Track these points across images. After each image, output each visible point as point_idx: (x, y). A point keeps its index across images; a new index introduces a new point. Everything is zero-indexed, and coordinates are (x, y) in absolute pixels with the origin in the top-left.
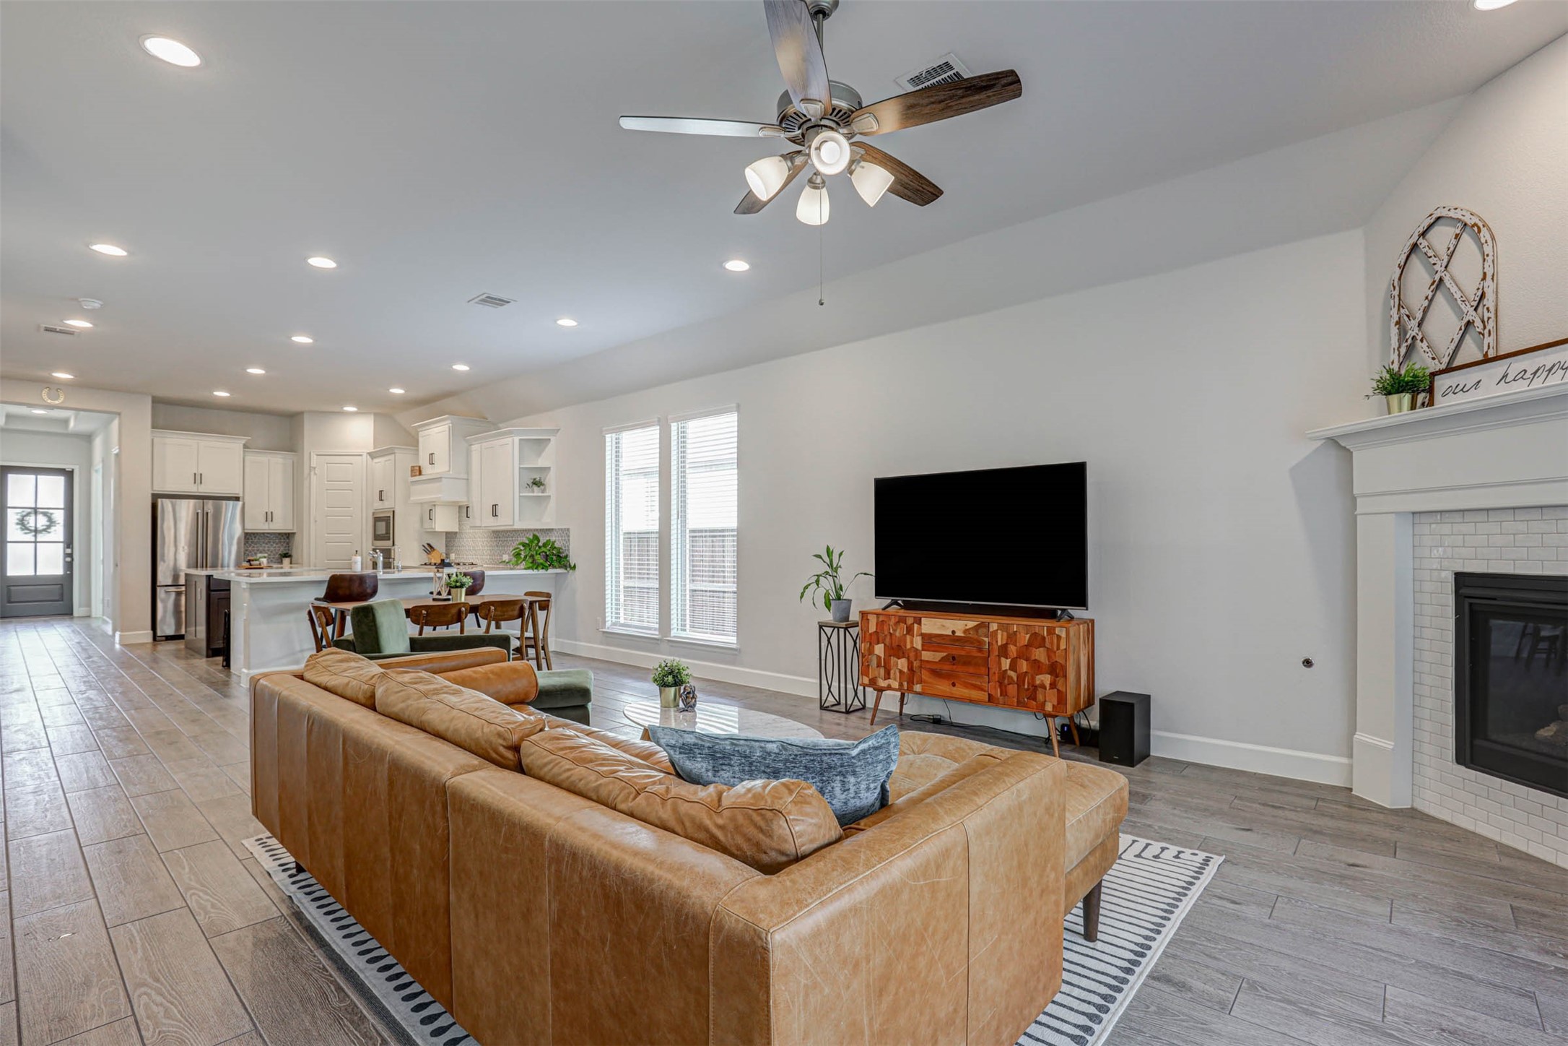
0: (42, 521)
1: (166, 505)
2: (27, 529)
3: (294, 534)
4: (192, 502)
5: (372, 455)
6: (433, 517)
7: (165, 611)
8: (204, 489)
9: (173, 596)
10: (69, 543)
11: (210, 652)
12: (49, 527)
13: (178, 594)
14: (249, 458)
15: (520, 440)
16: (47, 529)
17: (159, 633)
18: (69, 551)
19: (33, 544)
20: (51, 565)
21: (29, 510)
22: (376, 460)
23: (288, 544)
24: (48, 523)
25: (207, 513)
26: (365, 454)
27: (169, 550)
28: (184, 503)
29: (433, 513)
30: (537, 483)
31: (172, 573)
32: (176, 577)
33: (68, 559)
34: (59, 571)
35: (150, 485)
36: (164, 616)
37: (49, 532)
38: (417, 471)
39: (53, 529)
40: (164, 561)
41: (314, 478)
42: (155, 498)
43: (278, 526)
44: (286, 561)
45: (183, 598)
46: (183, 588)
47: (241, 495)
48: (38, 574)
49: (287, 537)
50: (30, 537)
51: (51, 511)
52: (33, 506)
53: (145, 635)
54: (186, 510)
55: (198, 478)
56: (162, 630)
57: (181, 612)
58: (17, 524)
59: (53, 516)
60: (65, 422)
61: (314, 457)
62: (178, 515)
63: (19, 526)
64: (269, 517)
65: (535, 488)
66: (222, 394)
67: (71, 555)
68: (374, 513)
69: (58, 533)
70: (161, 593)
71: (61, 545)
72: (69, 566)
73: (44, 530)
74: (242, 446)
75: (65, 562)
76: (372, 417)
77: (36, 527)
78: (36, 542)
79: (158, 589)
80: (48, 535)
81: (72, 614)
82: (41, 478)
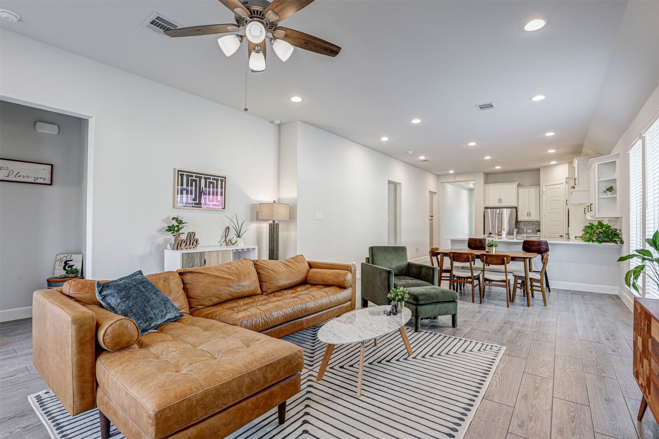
1: (489, 211)
3: (540, 221)
8: (502, 204)
14: (521, 190)
15: (598, 165)
25: (501, 214)
26: (564, 183)
30: (610, 189)
35: (483, 204)
41: (544, 197)
42: (485, 209)
43: (533, 218)
44: (538, 233)
47: (517, 206)
49: (538, 222)
55: (500, 201)
61: (544, 187)
64: (529, 214)
65: (608, 192)
66: (498, 168)
74: (516, 186)
76: (567, 164)
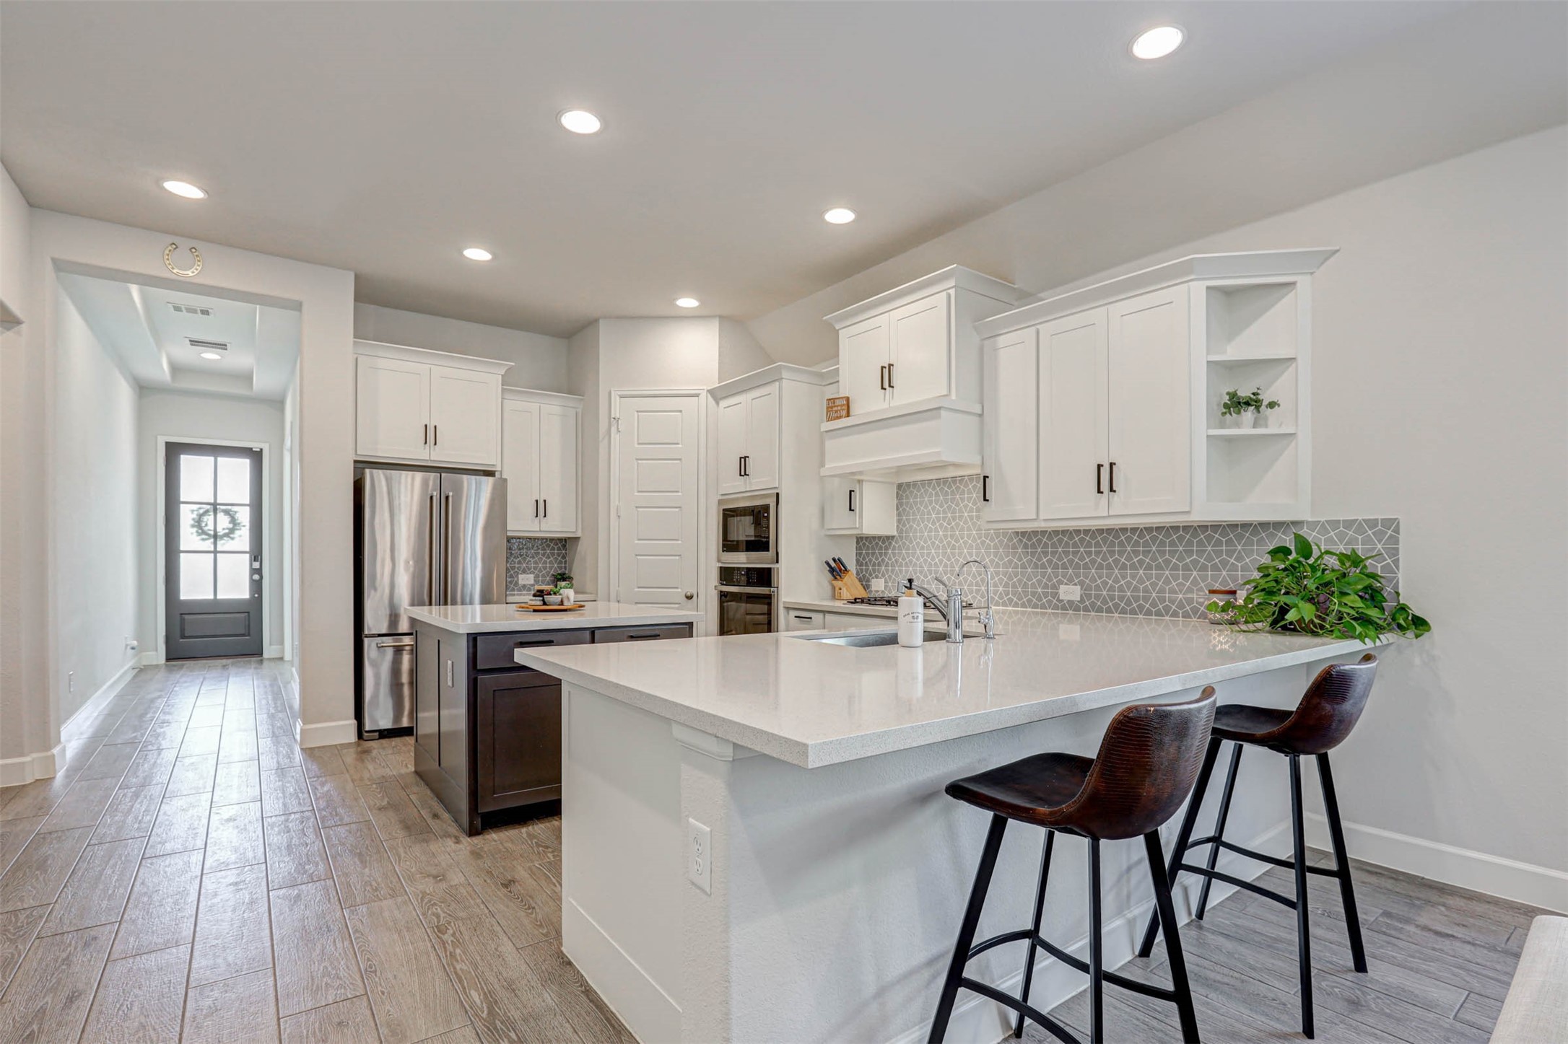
0: (224, 522)
1: (376, 481)
2: (204, 533)
3: (577, 539)
4: (419, 476)
5: (717, 395)
6: (856, 505)
7: (377, 685)
8: (439, 456)
9: (389, 653)
10: (256, 554)
11: (478, 822)
12: (232, 531)
13: (398, 650)
14: (511, 402)
15: (1208, 288)
16: (230, 534)
17: (368, 726)
18: (256, 565)
19: (212, 555)
20: (235, 588)
21: (208, 507)
22: (723, 404)
23: (564, 557)
24: (231, 526)
25: (447, 498)
26: (704, 394)
27: (383, 566)
28: (405, 476)
29: (856, 496)
30: (1248, 402)
31: (388, 613)
32: (394, 618)
33: (256, 577)
34: (244, 593)
35: (352, 446)
36: (375, 695)
37: (233, 539)
38: (839, 408)
39: (237, 533)
40: (375, 589)
41: (615, 437)
42: (361, 466)
43: (555, 526)
45: (406, 658)
46: (407, 641)
47: (498, 468)
48: (219, 597)
49: (564, 545)
50: (208, 545)
51: (235, 508)
52: (212, 501)
53: (345, 730)
54: (410, 490)
55: (430, 435)
56: (373, 721)
57: (402, 685)
58: (193, 526)
59: (237, 516)
60: (247, 378)
61: (616, 400)
62: (396, 503)
63: (195, 529)
64: (541, 509)
65: (1246, 414)
67: (259, 571)
68: (720, 502)
69: (242, 539)
70: (369, 646)
71: (247, 556)
72: (257, 586)
73: (227, 535)
74: (499, 377)
75: (252, 581)
76: (718, 319)
77: (215, 530)
78: (215, 552)
79: (366, 641)
80: (231, 541)
81: (261, 654)
82: (222, 460)
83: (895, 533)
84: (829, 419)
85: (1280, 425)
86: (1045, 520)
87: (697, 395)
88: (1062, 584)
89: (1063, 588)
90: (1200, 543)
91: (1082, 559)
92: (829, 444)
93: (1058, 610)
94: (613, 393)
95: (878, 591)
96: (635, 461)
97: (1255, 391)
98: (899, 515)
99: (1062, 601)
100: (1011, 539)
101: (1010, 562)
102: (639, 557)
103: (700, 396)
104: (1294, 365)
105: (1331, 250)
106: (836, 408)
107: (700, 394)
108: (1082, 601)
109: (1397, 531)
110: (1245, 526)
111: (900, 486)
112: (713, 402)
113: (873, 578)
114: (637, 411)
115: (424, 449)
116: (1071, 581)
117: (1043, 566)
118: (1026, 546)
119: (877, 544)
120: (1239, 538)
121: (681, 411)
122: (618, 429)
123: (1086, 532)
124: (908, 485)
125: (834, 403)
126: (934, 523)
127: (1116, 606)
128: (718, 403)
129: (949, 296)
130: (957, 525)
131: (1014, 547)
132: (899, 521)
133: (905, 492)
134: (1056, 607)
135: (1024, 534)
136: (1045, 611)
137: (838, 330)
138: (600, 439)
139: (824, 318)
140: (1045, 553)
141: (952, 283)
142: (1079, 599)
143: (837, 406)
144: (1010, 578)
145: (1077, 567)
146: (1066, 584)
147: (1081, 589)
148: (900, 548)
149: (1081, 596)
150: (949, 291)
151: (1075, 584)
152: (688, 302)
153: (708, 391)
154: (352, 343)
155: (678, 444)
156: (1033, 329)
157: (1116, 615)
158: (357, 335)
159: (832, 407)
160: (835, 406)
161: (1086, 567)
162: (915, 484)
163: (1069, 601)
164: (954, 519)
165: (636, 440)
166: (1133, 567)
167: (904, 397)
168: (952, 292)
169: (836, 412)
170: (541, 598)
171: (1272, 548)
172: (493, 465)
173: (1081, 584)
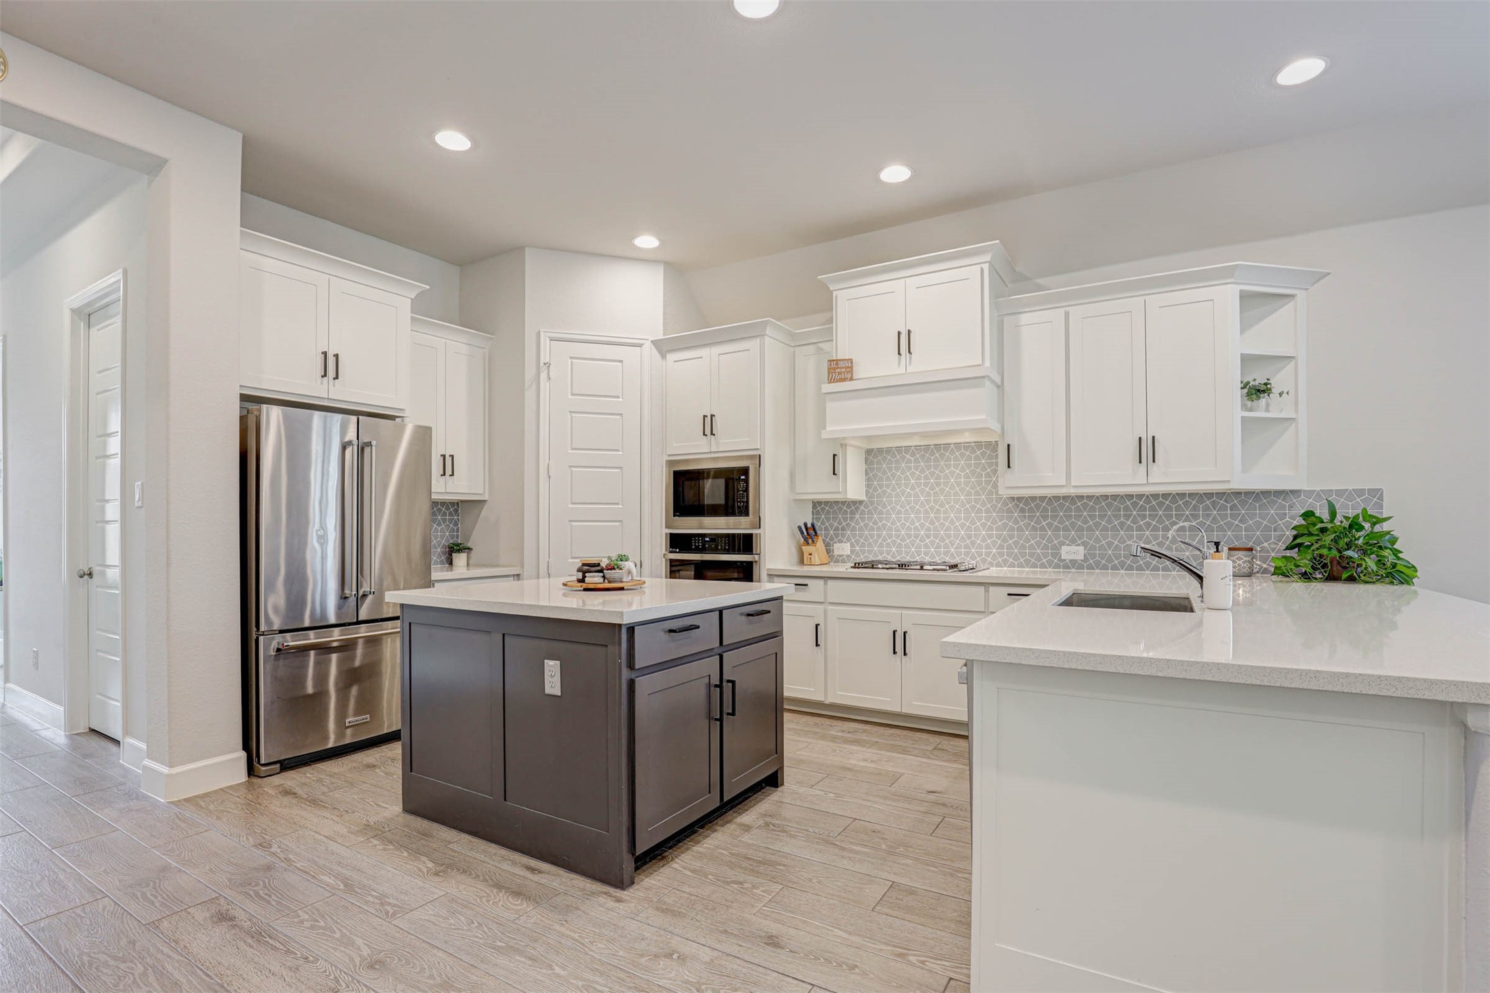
3: (482, 502)
4: (336, 420)
5: (663, 348)
6: (838, 469)
8: (340, 390)
15: (1241, 292)
17: (264, 757)
22: (671, 357)
23: (456, 524)
25: (364, 448)
26: (648, 345)
29: (839, 460)
38: (844, 370)
41: (545, 386)
42: (248, 401)
43: (462, 486)
47: (407, 414)
49: (459, 510)
55: (330, 366)
64: (448, 467)
68: (672, 463)
70: (266, 647)
76: (662, 265)
79: (262, 640)
83: (864, 498)
84: (830, 381)
85: (1281, 412)
86: (1074, 487)
87: (640, 346)
88: (1064, 545)
89: (1064, 549)
90: (1207, 508)
91: (1085, 522)
92: (830, 406)
93: (1060, 568)
94: (542, 334)
95: (843, 556)
96: (569, 414)
97: (1266, 381)
98: (868, 480)
99: (1065, 560)
100: (1005, 504)
101: (1005, 525)
102: (573, 524)
103: (643, 347)
104: (1293, 362)
105: (1321, 272)
106: (839, 370)
107: (643, 344)
108: (1086, 559)
109: (1381, 498)
110: (1248, 493)
111: (869, 452)
112: (658, 355)
113: (835, 542)
114: (571, 358)
115: (322, 383)
116: (1073, 542)
117: (1042, 529)
118: (1022, 511)
119: (841, 509)
120: (1243, 503)
121: (621, 361)
122: (549, 375)
123: (1090, 497)
124: (880, 450)
125: (837, 364)
126: (913, 489)
127: (1122, 565)
128: (663, 356)
129: (982, 270)
130: (942, 490)
131: (1009, 511)
132: (868, 486)
133: (873, 456)
134: (1057, 566)
135: (1019, 499)
136: (1046, 570)
137: (832, 291)
138: (526, 386)
139: (819, 277)
140: (1045, 518)
141: (988, 258)
142: (1083, 558)
143: (841, 368)
144: (1005, 540)
145: (1081, 529)
146: (1068, 545)
147: (1085, 549)
148: (870, 513)
149: (1085, 555)
150: (983, 265)
151: (1079, 545)
152: (647, 242)
153: (652, 341)
154: (239, 232)
155: (618, 397)
156: (1062, 310)
157: (1123, 572)
158: (243, 224)
159: (834, 369)
160: (838, 368)
161: (1090, 529)
162: (889, 450)
163: (1071, 560)
164: (938, 484)
165: (570, 391)
166: (1140, 529)
167: (922, 364)
168: (986, 267)
169: (839, 373)
170: (602, 574)
171: (1303, 511)
172: (402, 410)
173: (1084, 544)
